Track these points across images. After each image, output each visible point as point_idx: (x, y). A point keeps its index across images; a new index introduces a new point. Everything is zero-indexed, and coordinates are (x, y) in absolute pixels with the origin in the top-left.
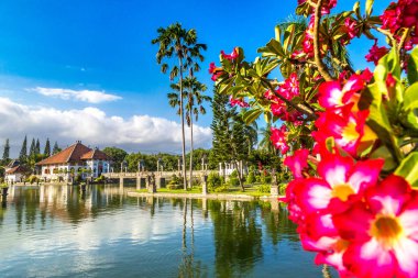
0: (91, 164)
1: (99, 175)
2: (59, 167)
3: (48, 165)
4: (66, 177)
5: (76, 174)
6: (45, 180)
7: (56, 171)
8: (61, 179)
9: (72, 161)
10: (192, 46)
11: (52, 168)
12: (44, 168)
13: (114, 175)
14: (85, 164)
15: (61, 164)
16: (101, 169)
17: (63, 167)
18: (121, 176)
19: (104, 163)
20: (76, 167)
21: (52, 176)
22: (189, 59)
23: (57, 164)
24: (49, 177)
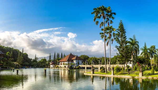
0: (75, 62)
1: (78, 66)
2: (65, 63)
3: (61, 62)
4: (67, 66)
5: (70, 65)
6: (61, 67)
7: (64, 64)
8: (65, 67)
9: (68, 61)
10: (109, 14)
11: (63, 63)
12: (60, 63)
13: (83, 66)
14: (73, 62)
15: (65, 62)
16: (78, 64)
17: (66, 63)
18: (86, 66)
19: (80, 61)
20: (70, 63)
21: (63, 66)
22: (108, 19)
23: (64, 62)
24: (62, 66)
